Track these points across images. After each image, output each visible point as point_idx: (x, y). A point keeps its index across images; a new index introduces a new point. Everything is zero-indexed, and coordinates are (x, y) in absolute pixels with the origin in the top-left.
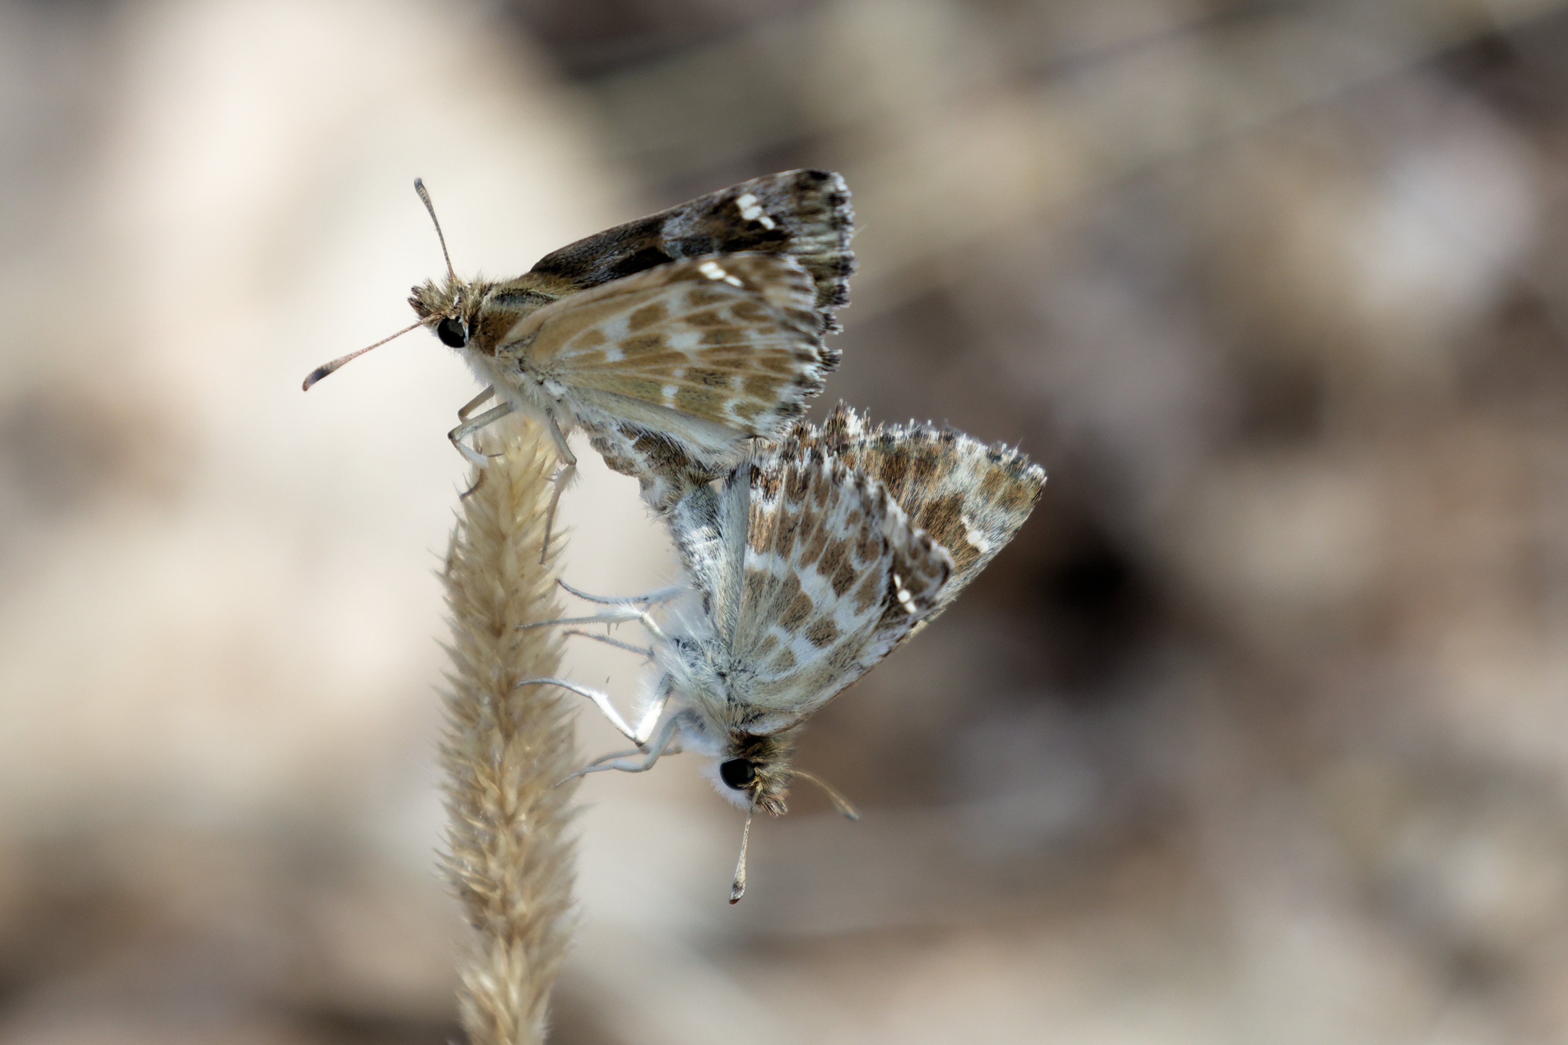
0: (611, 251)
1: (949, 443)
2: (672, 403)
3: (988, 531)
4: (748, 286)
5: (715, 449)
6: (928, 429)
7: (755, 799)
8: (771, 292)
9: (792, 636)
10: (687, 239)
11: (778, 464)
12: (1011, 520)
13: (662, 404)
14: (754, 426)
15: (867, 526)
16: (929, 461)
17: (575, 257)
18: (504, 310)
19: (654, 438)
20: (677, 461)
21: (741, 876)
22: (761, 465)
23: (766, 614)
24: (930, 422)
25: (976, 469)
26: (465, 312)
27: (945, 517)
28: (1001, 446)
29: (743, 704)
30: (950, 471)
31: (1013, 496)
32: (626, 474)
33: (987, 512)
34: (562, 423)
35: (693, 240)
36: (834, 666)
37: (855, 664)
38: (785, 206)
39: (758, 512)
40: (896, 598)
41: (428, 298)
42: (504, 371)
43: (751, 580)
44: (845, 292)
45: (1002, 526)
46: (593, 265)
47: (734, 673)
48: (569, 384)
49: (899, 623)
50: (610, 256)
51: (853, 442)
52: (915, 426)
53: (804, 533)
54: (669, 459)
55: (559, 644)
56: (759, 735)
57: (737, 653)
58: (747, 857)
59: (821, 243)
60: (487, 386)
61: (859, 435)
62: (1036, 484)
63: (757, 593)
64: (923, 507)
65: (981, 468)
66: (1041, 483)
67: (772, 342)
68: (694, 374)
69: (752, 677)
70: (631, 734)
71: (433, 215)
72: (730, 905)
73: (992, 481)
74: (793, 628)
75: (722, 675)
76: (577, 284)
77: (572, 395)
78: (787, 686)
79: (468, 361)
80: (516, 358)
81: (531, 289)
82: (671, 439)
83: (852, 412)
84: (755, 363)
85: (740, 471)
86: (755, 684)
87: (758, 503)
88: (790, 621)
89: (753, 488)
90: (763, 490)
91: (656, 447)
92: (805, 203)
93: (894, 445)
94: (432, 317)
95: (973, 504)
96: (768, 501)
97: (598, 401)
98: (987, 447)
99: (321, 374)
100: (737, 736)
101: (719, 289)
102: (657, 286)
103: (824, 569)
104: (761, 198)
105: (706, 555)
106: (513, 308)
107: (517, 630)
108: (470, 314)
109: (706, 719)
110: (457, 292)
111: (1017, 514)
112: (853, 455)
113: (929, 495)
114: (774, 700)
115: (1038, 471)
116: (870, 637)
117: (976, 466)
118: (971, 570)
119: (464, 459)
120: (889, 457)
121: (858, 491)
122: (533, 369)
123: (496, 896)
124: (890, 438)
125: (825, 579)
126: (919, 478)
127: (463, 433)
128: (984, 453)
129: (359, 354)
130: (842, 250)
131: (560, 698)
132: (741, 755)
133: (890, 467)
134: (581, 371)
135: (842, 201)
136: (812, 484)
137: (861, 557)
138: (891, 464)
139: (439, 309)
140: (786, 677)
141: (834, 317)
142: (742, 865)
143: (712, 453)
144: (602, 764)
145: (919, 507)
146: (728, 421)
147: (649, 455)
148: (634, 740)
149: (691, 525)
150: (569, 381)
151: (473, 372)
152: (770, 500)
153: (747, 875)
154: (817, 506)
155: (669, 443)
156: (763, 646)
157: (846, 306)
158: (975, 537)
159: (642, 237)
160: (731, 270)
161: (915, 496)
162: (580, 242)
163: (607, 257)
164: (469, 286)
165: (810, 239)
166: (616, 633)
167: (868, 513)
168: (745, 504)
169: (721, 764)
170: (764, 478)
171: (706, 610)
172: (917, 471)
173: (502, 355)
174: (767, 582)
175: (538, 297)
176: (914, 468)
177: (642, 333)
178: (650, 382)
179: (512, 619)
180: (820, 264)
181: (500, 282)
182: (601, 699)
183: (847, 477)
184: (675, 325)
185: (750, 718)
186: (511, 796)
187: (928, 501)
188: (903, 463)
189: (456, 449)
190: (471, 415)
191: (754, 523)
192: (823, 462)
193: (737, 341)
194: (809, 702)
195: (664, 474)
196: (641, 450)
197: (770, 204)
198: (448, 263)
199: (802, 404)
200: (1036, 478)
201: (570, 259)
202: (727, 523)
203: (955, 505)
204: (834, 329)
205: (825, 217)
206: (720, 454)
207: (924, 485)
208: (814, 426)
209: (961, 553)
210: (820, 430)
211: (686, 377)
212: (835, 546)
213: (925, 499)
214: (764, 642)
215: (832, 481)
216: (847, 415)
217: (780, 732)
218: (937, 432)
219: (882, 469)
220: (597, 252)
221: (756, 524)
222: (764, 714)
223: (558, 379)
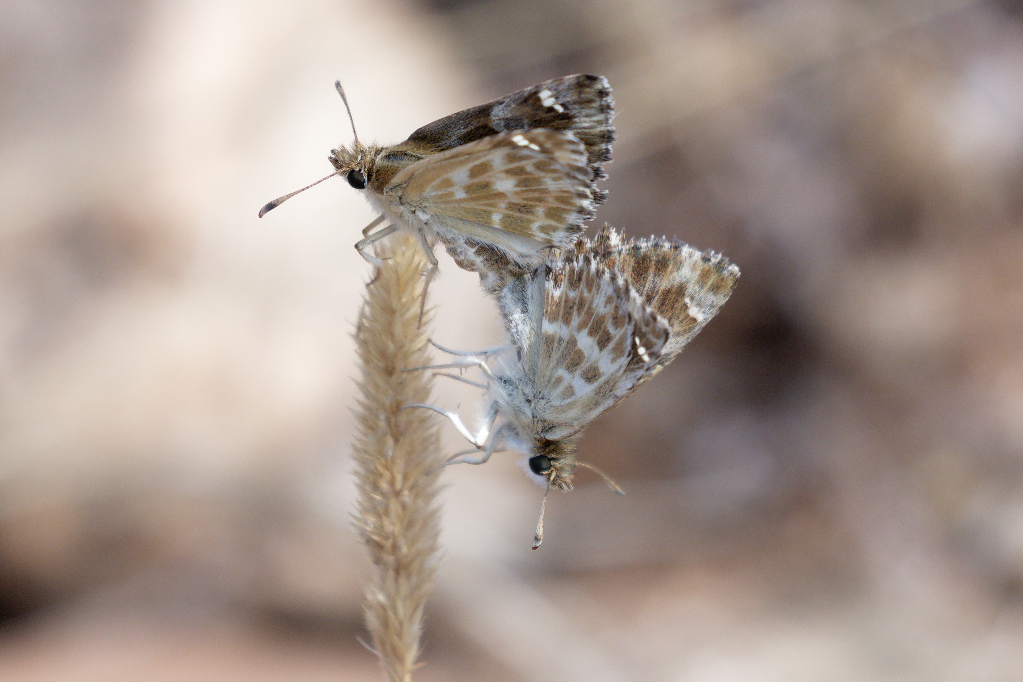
0: (459, 127)
1: (677, 250)
2: (498, 225)
3: (702, 307)
4: (544, 151)
5: (527, 254)
6: (663, 242)
7: (550, 483)
8: (558, 154)
9: (572, 376)
10: (507, 119)
11: (563, 265)
12: (718, 300)
13: (492, 226)
14: (552, 239)
15: (618, 305)
16: (664, 262)
17: (436, 130)
18: (390, 165)
19: (488, 247)
20: (503, 262)
21: (540, 532)
22: (552, 265)
23: (556, 362)
24: (664, 237)
25: (694, 267)
26: (365, 166)
27: (674, 298)
28: (710, 253)
29: (542, 420)
30: (677, 269)
31: (719, 285)
32: (470, 271)
33: (701, 295)
34: (429, 239)
35: (511, 119)
36: (598, 396)
37: (612, 394)
38: (570, 97)
39: (550, 296)
40: (637, 352)
41: (341, 157)
42: (390, 204)
43: (546, 340)
44: (610, 153)
45: (712, 304)
46: (447, 135)
47: (536, 400)
48: (431, 213)
49: (639, 368)
50: (458, 130)
51: (614, 250)
52: (654, 239)
53: (579, 310)
54: (497, 260)
55: (430, 381)
56: (552, 440)
57: (538, 387)
58: (544, 519)
59: (594, 122)
60: (380, 214)
61: (618, 245)
62: (733, 277)
63: (550, 349)
64: (660, 292)
65: (698, 266)
66: (737, 277)
67: (562, 186)
68: (512, 206)
69: (548, 402)
70: (473, 440)
71: (346, 104)
72: (533, 550)
73: (705, 275)
74: (573, 371)
75: (529, 401)
76: (438, 148)
77: (434, 220)
78: (569, 408)
79: (367, 197)
80: (397, 196)
81: (407, 151)
82: (498, 248)
83: (613, 231)
84: (551, 200)
85: (540, 269)
86: (550, 407)
87: (550, 290)
88: (571, 366)
89: (547, 280)
90: (553, 282)
91: (489, 253)
92: (583, 96)
93: (640, 252)
94: (344, 169)
95: (692, 289)
96: (557, 289)
97: (451, 224)
98: (702, 253)
99: (270, 206)
100: (538, 441)
101: (525, 152)
102: (485, 150)
103: (592, 333)
104: (554, 92)
105: (520, 323)
106: (395, 164)
107: (402, 372)
108: (368, 167)
109: (519, 429)
110: (360, 153)
111: (721, 296)
112: (614, 258)
113: (664, 284)
114: (561, 417)
115: (735, 269)
116: (621, 377)
117: (694, 265)
118: (691, 333)
119: (366, 262)
120: (638, 260)
121: (612, 283)
122: (408, 203)
123: (388, 544)
124: (638, 247)
125: (593, 339)
126: (658, 273)
127: (364, 245)
128: (700, 257)
129: (297, 193)
130: (607, 126)
131: (430, 416)
132: (542, 453)
133: (638, 266)
134: (439, 205)
135: (607, 94)
136: (584, 278)
137: (614, 325)
138: (639, 264)
139: (348, 165)
140: (569, 403)
141: (603, 169)
142: (541, 525)
143: (525, 257)
144: (454, 460)
145: (657, 292)
146: (535, 236)
147: (485, 258)
148: (475, 444)
149: (512, 303)
150: (432, 211)
151: (371, 205)
152: (558, 288)
153: (544, 531)
154: (588, 292)
155: (497, 251)
156: (554, 383)
157: (610, 162)
158: (694, 311)
159: (479, 118)
160: (532, 140)
161: (655, 285)
162: (439, 121)
163: (456, 131)
164: (368, 149)
165: (587, 119)
166: (466, 374)
167: (618, 297)
168: (542, 291)
169: (529, 459)
170: (554, 274)
171: (519, 358)
172: (656, 268)
173: (388, 194)
174: (556, 341)
175: (412, 156)
176: (654, 267)
177: (477, 180)
178: (484, 211)
179: (400, 365)
180: (593, 135)
181: (388, 146)
182: (454, 418)
183: (606, 274)
184: (498, 175)
185: (547, 429)
186: (399, 478)
187: (663, 288)
188: (647, 263)
189: (360, 255)
190: (371, 233)
191: (548, 303)
192: (591, 264)
193: (538, 185)
194: (583, 419)
195: (494, 270)
196: (479, 255)
197: (561, 97)
198: (355, 135)
199: (582, 226)
200: (733, 273)
201: (433, 132)
202: (531, 303)
203: (681, 290)
204: (603, 177)
205: (596, 105)
206: (531, 258)
207: (661, 278)
208: (589, 240)
209: (685, 322)
210: (593, 242)
211: (507, 208)
212: (599, 318)
213: (661, 287)
214: (555, 380)
215: (596, 277)
216: (610, 233)
217: (566, 438)
218: (669, 243)
219: (633, 268)
220: (450, 127)
221: (549, 304)
222: (555, 426)
223: (425, 209)
